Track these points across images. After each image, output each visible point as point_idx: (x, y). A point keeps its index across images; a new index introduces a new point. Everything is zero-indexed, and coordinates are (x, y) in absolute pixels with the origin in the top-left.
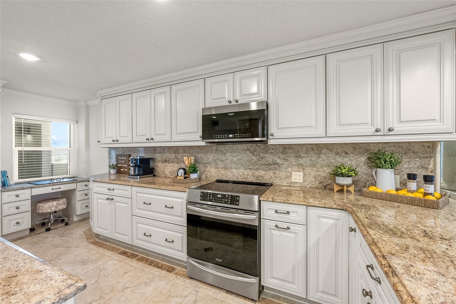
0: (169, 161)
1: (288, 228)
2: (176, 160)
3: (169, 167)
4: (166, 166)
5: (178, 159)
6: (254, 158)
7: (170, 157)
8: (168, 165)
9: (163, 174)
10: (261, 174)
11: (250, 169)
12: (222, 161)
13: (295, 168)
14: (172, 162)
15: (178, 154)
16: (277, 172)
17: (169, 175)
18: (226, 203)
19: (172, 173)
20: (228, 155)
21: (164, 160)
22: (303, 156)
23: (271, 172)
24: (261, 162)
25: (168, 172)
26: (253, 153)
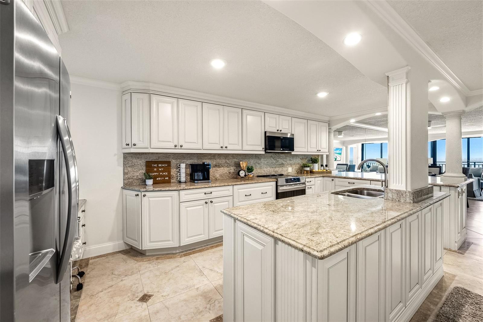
0: (219, 166)
1: (311, 187)
2: (226, 165)
3: (220, 171)
4: (217, 170)
5: (228, 164)
6: (274, 161)
7: (220, 162)
8: (218, 169)
9: (213, 177)
10: (277, 170)
11: (273, 167)
12: (259, 164)
13: (289, 166)
14: (222, 167)
15: (228, 159)
16: (283, 168)
17: (219, 177)
18: (296, 182)
19: (223, 175)
20: (262, 160)
21: (214, 165)
22: (291, 160)
23: (281, 168)
24: (277, 164)
25: (218, 175)
26: (274, 158)
